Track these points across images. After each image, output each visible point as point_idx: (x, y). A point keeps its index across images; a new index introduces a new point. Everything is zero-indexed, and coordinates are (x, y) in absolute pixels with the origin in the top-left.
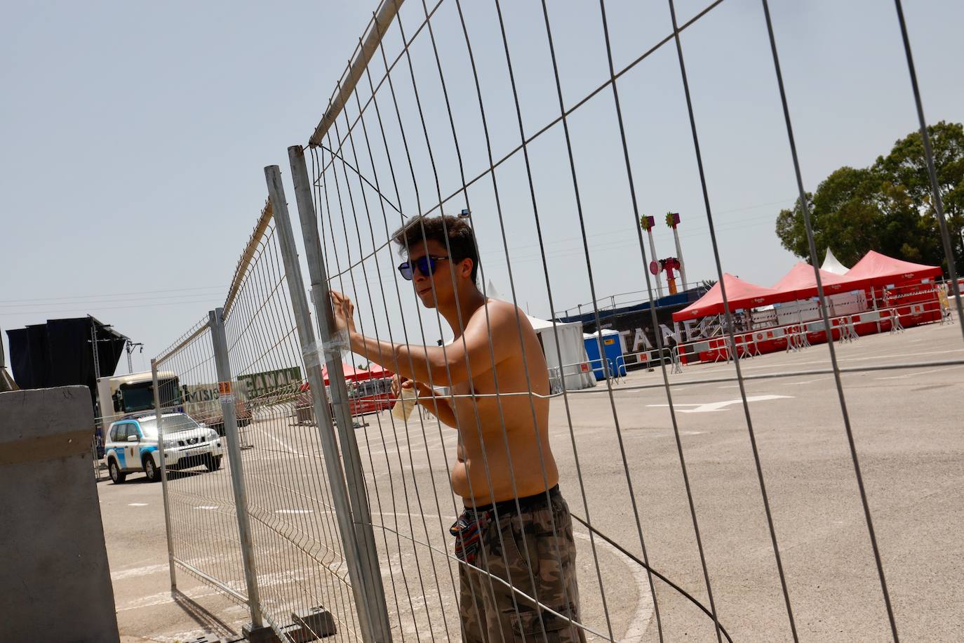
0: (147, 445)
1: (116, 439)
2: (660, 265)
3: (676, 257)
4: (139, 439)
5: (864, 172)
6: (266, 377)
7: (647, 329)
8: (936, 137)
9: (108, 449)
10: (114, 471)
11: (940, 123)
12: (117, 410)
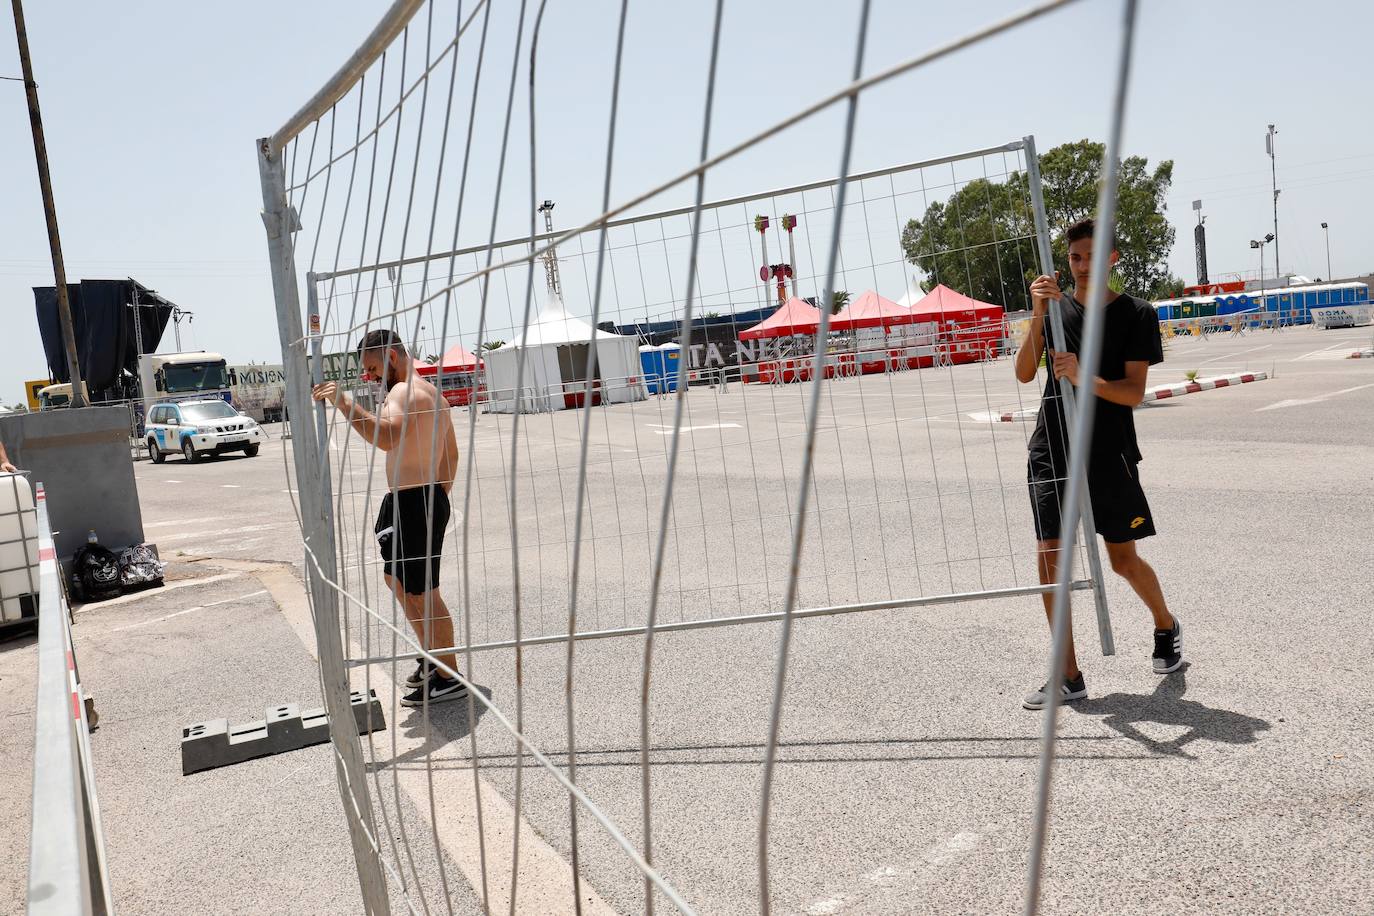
0: (186, 429)
1: (156, 421)
2: (770, 271)
3: (789, 263)
4: (178, 424)
5: (998, 188)
6: (335, 358)
7: (721, 345)
8: (1077, 156)
9: (148, 430)
10: (154, 451)
11: (1083, 141)
12: (159, 389)
